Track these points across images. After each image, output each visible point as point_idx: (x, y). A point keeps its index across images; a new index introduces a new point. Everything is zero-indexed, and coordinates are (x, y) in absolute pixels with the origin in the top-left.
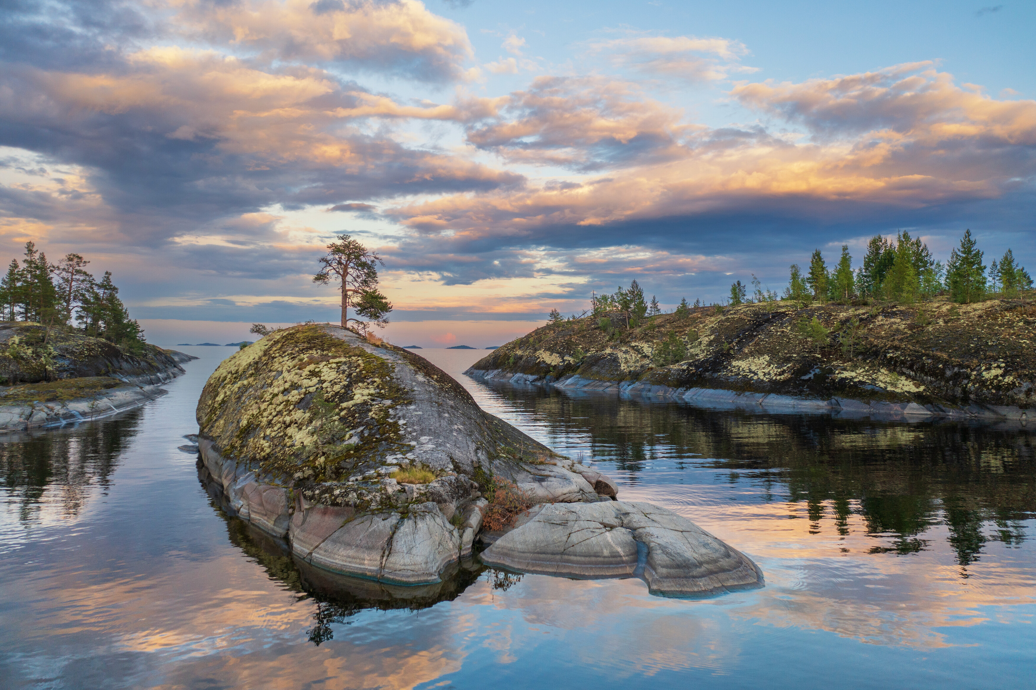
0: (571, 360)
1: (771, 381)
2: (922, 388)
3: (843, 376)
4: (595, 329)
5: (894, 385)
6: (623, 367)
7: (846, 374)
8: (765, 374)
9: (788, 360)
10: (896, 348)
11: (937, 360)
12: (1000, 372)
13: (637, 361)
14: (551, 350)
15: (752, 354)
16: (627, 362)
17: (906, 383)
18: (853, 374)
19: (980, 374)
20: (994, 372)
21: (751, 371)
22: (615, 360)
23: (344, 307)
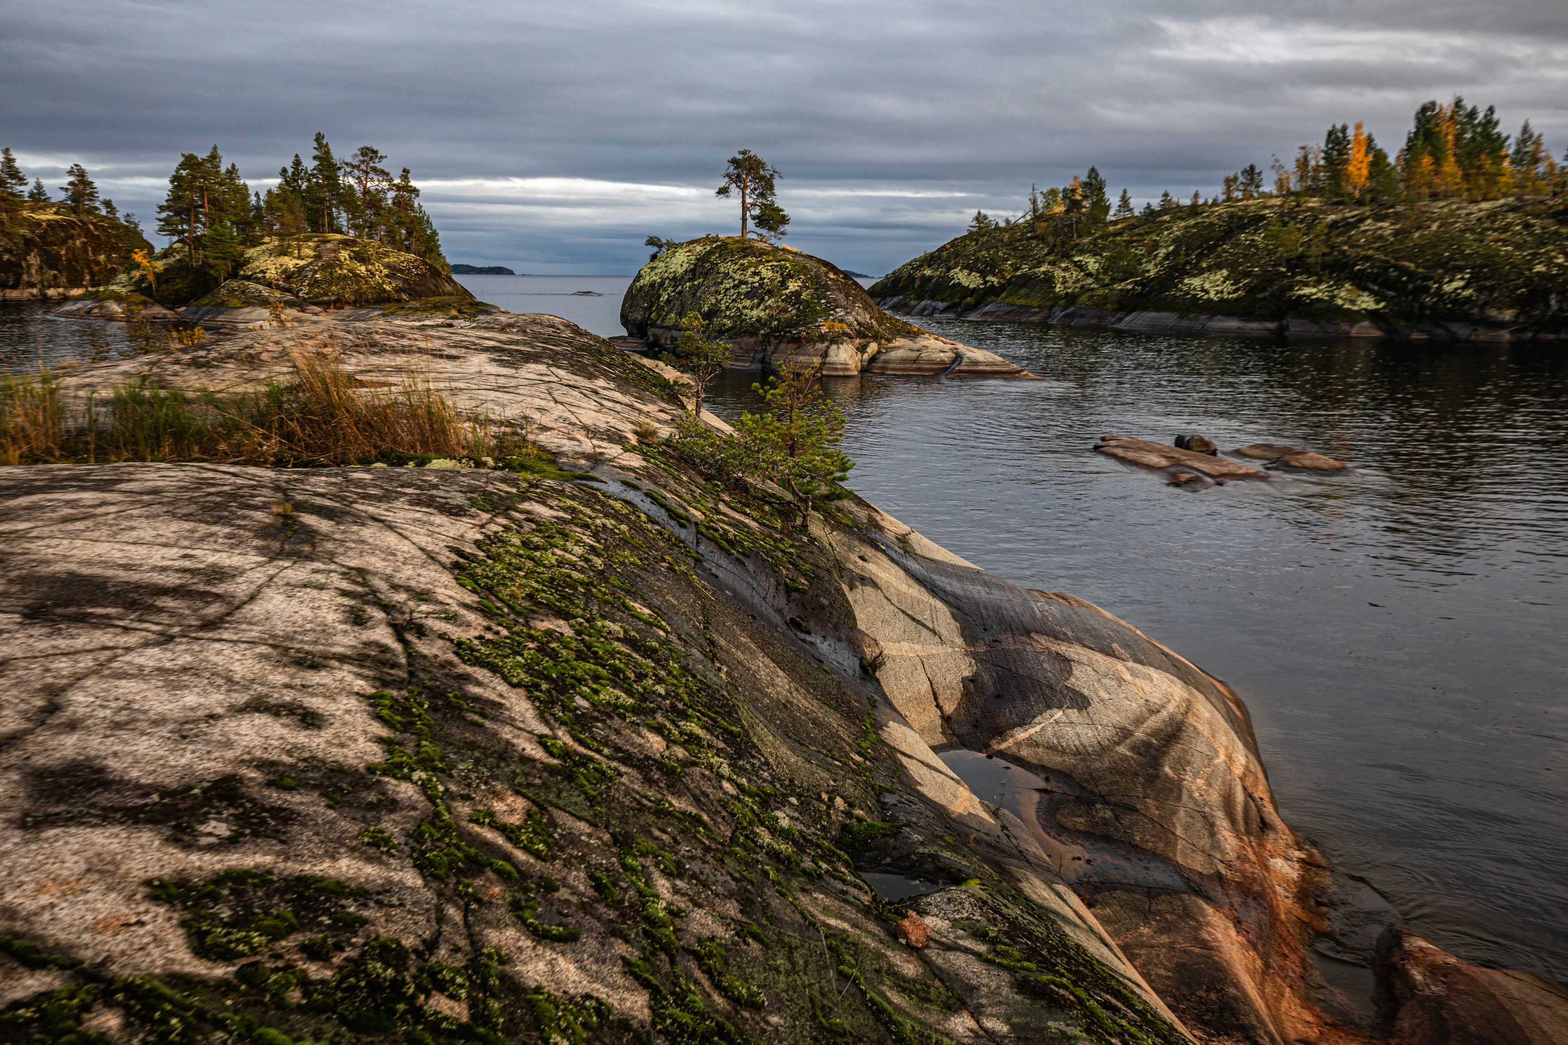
0: (995, 280)
1: (1222, 300)
2: (1382, 305)
3: (1301, 292)
4: (1032, 238)
5: (1353, 302)
6: (1058, 288)
7: (1306, 291)
8: (1217, 292)
9: (1246, 275)
10: (1367, 258)
11: (1403, 271)
12: (1461, 283)
13: (1078, 281)
14: (971, 268)
15: (1209, 269)
16: (1064, 282)
17: (1366, 299)
18: (1314, 290)
19: (1440, 288)
20: (1455, 284)
21: (1203, 290)
22: (1049, 279)
23: (744, 220)
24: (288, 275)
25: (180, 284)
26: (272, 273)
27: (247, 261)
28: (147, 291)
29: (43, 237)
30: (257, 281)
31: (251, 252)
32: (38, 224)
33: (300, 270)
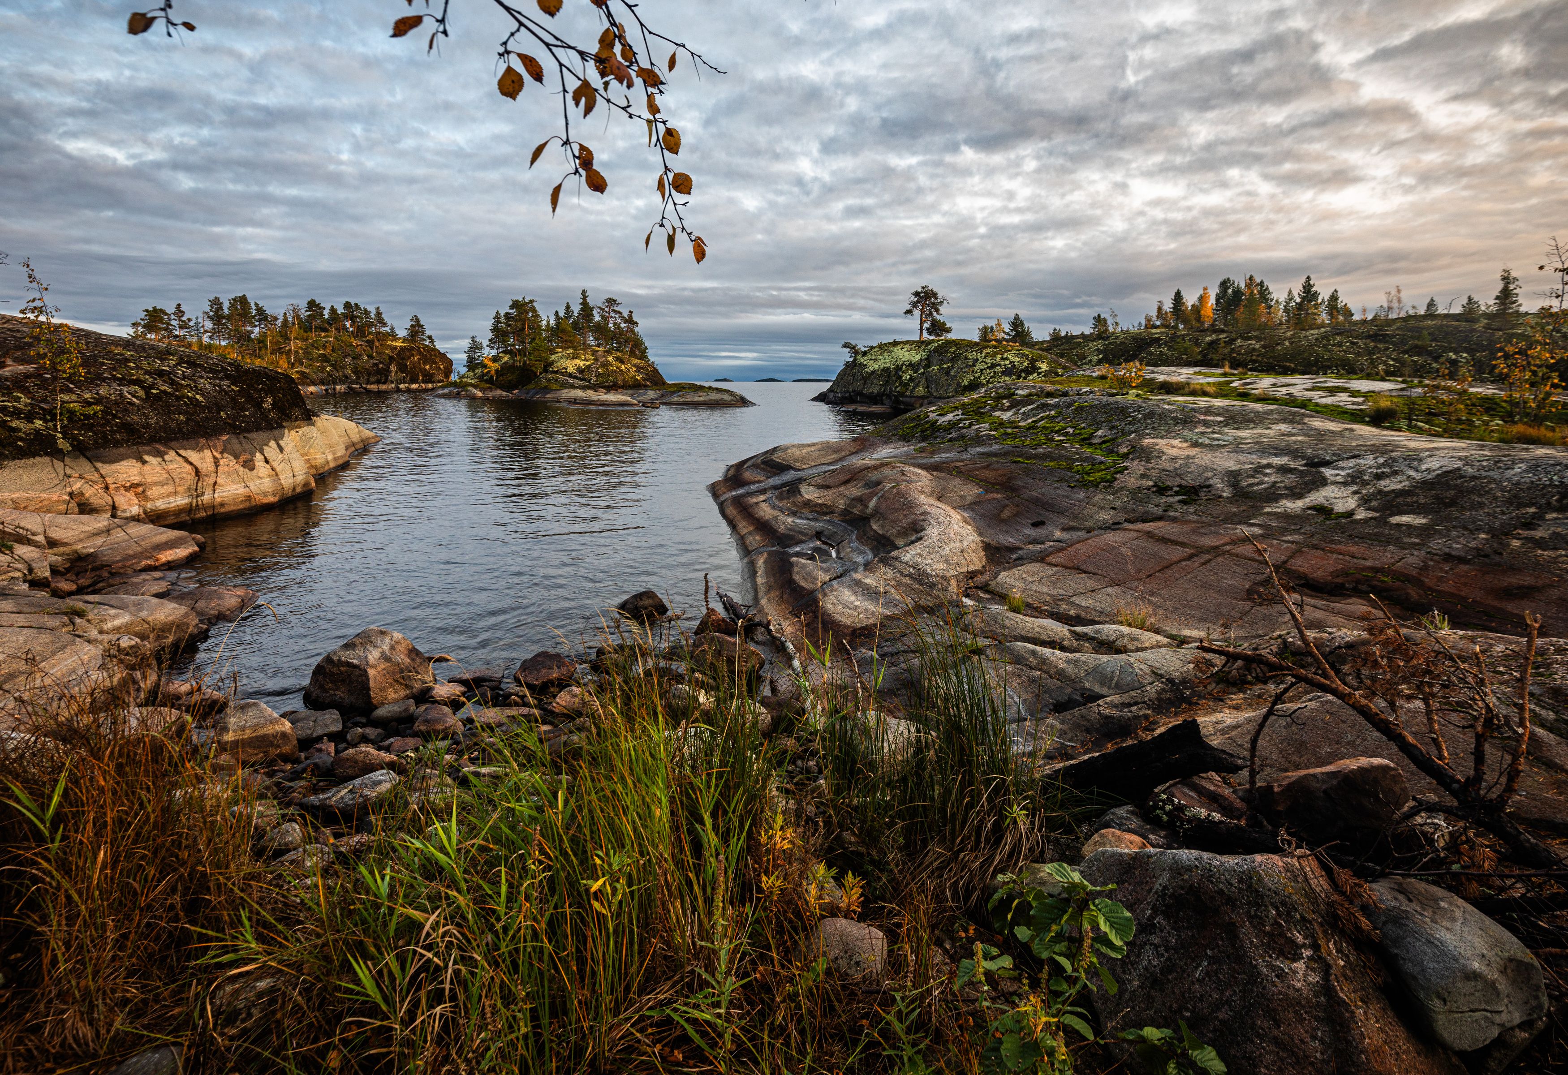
23: (921, 330)
24: (580, 370)
25: (510, 377)
26: (571, 370)
27: (552, 363)
28: (490, 381)
29: (399, 355)
30: (562, 374)
31: (553, 357)
32: (395, 348)
33: (589, 367)
